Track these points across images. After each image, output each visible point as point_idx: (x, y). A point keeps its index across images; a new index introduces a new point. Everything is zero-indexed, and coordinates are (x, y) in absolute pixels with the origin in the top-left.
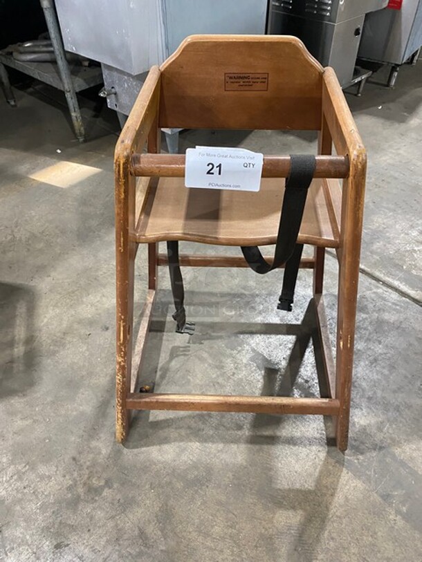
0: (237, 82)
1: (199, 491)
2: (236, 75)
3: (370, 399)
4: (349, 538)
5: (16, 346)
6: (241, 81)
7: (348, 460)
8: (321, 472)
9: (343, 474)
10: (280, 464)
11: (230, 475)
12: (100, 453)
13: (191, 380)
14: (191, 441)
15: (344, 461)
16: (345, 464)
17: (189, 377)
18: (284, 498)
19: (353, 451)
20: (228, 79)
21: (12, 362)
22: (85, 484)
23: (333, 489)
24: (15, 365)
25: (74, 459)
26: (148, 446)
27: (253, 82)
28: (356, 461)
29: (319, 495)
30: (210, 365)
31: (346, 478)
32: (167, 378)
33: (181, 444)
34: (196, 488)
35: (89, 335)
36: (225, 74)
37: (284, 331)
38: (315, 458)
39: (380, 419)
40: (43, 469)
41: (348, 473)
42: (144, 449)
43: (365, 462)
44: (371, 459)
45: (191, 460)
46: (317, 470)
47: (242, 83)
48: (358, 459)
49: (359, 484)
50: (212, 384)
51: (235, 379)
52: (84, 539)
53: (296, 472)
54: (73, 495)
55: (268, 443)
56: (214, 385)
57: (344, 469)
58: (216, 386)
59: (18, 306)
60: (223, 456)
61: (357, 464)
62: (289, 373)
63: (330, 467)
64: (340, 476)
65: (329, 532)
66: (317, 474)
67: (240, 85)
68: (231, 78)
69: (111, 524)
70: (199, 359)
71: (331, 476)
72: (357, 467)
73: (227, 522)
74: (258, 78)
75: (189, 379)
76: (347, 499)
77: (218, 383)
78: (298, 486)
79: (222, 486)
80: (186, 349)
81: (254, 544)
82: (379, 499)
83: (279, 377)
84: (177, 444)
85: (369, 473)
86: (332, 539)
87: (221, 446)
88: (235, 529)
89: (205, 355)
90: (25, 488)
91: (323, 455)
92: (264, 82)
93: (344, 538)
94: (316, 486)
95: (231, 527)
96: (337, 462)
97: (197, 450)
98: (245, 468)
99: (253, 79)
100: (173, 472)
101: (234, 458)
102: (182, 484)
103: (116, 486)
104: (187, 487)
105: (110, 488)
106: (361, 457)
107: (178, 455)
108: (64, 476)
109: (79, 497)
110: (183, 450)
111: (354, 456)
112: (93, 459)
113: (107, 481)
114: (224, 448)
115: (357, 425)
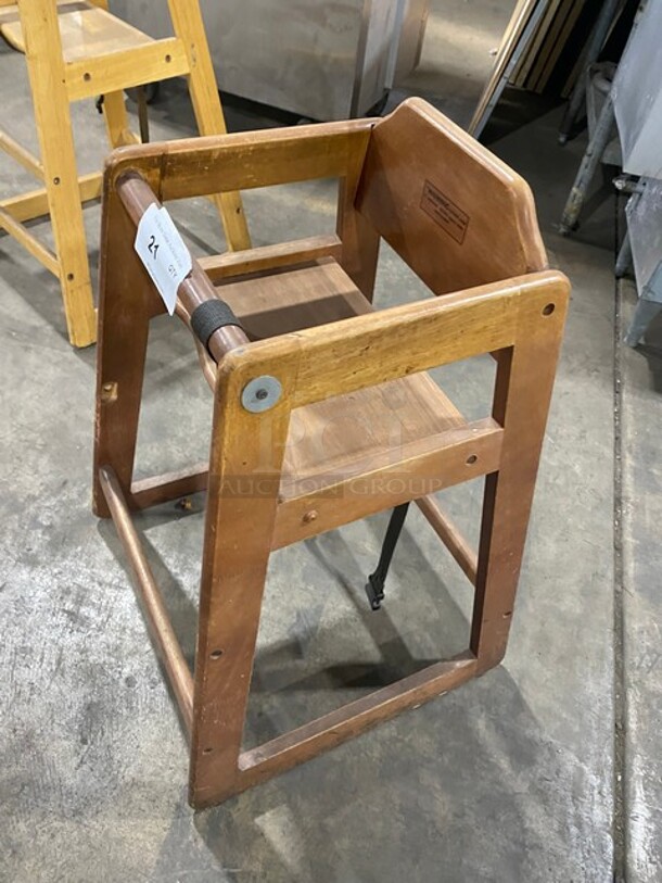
0: (434, 203)
1: (69, 630)
2: (437, 193)
3: (322, 828)
4: (61, 863)
5: (185, 358)
6: (440, 206)
7: (188, 825)
8: (152, 785)
9: (160, 821)
10: (143, 718)
11: (103, 658)
15: (184, 816)
16: (180, 820)
18: (92, 743)
19: (208, 827)
20: (427, 190)
21: (162, 365)
22: (39, 508)
23: (130, 814)
24: (160, 370)
25: (65, 483)
27: (452, 220)
28: (191, 838)
31: (155, 830)
34: (71, 625)
36: (427, 181)
37: (384, 640)
38: (171, 768)
39: (289, 860)
40: (44, 462)
41: (165, 829)
42: (104, 544)
43: (196, 855)
44: (205, 864)
45: (108, 603)
46: (153, 778)
47: (438, 209)
48: (195, 841)
49: (153, 855)
53: (138, 747)
54: (24, 504)
57: (170, 821)
61: (185, 841)
62: (304, 675)
63: (165, 798)
64: (155, 817)
65: (61, 828)
66: (146, 779)
67: (435, 211)
68: (430, 191)
71: (151, 804)
72: (180, 843)
73: (37, 681)
74: (458, 217)
76: (120, 841)
78: (117, 757)
79: (84, 655)
81: (18, 727)
83: (290, 663)
84: (124, 577)
85: (178, 867)
86: (53, 836)
87: (142, 629)
88: (31, 695)
90: (18, 458)
91: (179, 780)
92: (461, 228)
93: (58, 855)
94: (127, 784)
95: (32, 689)
97: (124, 604)
98: (120, 673)
99: (452, 212)
100: (86, 590)
101: (129, 654)
102: (72, 606)
103: (47, 538)
104: (70, 613)
105: (43, 534)
106: (201, 844)
107: (110, 585)
108: (42, 484)
109: (23, 510)
110: (118, 587)
111: (199, 831)
112: (72, 502)
113: (51, 527)
114: (140, 635)
115: (258, 821)
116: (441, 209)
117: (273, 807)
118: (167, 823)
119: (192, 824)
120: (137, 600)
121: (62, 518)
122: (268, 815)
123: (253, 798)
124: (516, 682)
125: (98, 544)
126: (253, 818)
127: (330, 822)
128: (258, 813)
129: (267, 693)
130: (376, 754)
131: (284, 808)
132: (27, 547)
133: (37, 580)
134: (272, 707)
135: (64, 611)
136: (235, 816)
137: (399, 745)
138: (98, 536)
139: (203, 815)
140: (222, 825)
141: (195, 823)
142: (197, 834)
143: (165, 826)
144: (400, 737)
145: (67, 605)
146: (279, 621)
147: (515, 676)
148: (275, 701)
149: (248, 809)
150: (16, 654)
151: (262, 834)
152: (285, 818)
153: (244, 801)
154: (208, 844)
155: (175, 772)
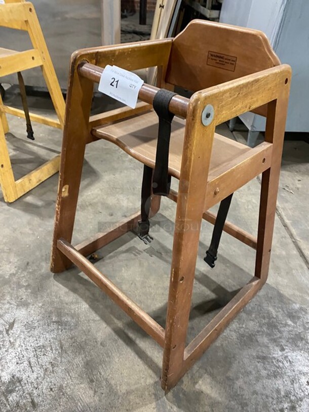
0: (215, 60)
1: (60, 330)
2: (215, 54)
3: (228, 378)
6: (217, 59)
7: (164, 402)
8: (137, 389)
9: (149, 405)
10: (118, 359)
11: (84, 338)
12: (40, 270)
13: (123, 271)
14: (86, 301)
15: (160, 398)
16: (159, 401)
17: (123, 269)
18: (97, 380)
19: (174, 399)
20: (210, 55)
22: (19, 278)
25: (28, 264)
26: (64, 286)
27: (226, 62)
28: (168, 407)
29: (120, 401)
30: (142, 271)
32: (112, 260)
34: (60, 327)
35: (100, 212)
36: (209, 51)
37: (213, 288)
38: (143, 378)
39: (220, 399)
40: (12, 257)
41: (154, 408)
42: (60, 285)
45: (75, 311)
46: (136, 386)
47: (218, 61)
48: (172, 408)
50: (131, 282)
51: (148, 290)
53: (121, 374)
54: (9, 278)
55: (125, 341)
56: (132, 284)
57: (154, 403)
58: (133, 285)
59: (86, 180)
60: (92, 325)
61: (167, 410)
63: (147, 393)
64: (146, 404)
66: (133, 388)
67: (216, 63)
68: (212, 55)
70: (140, 264)
71: (141, 399)
73: (53, 360)
74: (230, 60)
75: (122, 270)
77: (135, 284)
79: (73, 340)
80: (139, 252)
81: (52, 387)
84: (78, 297)
87: (98, 318)
88: (53, 368)
89: (146, 264)
91: (150, 381)
92: (233, 64)
94: (124, 394)
95: (52, 365)
96: (155, 395)
97: (84, 309)
98: (96, 342)
99: (226, 59)
100: (60, 309)
101: (97, 332)
102: (56, 319)
103: (29, 291)
104: (57, 322)
105: (26, 289)
106: (175, 409)
107: (72, 303)
108: (15, 267)
109: (10, 281)
110: (77, 303)
111: (171, 402)
112: (35, 271)
113: (29, 285)
114: (98, 321)
115: (197, 386)
116: (220, 61)
117: (201, 377)
119: (166, 400)
120: (89, 306)
121: (33, 279)
122: (200, 382)
123: (190, 377)
124: (275, 287)
125: (57, 286)
126: (194, 386)
127: (230, 374)
128: (195, 383)
130: (235, 337)
131: (206, 376)
132: (20, 298)
133: (32, 312)
135: (54, 322)
136: (185, 388)
137: (242, 329)
138: (56, 283)
139: (170, 394)
140: (181, 395)
141: (167, 399)
142: (171, 404)
143: (153, 406)
144: (241, 326)
145: (54, 318)
146: (163, 294)
147: (274, 286)
149: (190, 382)
150: (36, 351)
151: (202, 392)
152: (208, 380)
153: (186, 379)
154: (179, 407)
155: (146, 379)
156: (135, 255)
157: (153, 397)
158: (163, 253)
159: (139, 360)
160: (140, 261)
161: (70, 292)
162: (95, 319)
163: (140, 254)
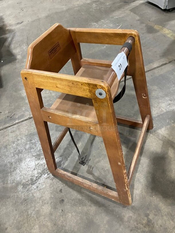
2: (51, 50)
10: (152, 149)
12: (131, 217)
13: (107, 168)
14: (135, 176)
15: (154, 130)
17: (106, 169)
20: (49, 53)
23: (164, 136)
26: (133, 194)
27: (56, 49)
30: (103, 159)
31: (160, 131)
32: (102, 178)
33: (135, 180)
34: (155, 179)
38: (152, 138)
45: (143, 178)
46: (156, 138)
48: (155, 126)
49: (163, 129)
52: (170, 231)
55: (143, 150)
63: (156, 134)
64: (159, 133)
69: (165, 218)
70: (98, 163)
71: (159, 135)
72: (157, 128)
75: (107, 169)
76: (167, 134)
78: (161, 146)
80: (90, 167)
82: (169, 126)
84: (135, 182)
85: (160, 125)
87: (140, 166)
89: (97, 160)
91: (151, 135)
92: (59, 46)
94: (162, 141)
96: (155, 132)
97: (140, 175)
116: (54, 51)
118: (158, 131)
120: (136, 173)
127: (132, 115)
129: (126, 136)
134: (126, 133)
148: (125, 134)
155: (152, 136)
156: (93, 168)
157: (156, 132)
158: (86, 155)
159: (147, 141)
160: (96, 163)
161: (135, 188)
162: (141, 166)
163: (91, 166)
